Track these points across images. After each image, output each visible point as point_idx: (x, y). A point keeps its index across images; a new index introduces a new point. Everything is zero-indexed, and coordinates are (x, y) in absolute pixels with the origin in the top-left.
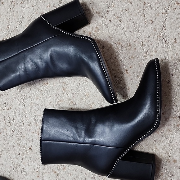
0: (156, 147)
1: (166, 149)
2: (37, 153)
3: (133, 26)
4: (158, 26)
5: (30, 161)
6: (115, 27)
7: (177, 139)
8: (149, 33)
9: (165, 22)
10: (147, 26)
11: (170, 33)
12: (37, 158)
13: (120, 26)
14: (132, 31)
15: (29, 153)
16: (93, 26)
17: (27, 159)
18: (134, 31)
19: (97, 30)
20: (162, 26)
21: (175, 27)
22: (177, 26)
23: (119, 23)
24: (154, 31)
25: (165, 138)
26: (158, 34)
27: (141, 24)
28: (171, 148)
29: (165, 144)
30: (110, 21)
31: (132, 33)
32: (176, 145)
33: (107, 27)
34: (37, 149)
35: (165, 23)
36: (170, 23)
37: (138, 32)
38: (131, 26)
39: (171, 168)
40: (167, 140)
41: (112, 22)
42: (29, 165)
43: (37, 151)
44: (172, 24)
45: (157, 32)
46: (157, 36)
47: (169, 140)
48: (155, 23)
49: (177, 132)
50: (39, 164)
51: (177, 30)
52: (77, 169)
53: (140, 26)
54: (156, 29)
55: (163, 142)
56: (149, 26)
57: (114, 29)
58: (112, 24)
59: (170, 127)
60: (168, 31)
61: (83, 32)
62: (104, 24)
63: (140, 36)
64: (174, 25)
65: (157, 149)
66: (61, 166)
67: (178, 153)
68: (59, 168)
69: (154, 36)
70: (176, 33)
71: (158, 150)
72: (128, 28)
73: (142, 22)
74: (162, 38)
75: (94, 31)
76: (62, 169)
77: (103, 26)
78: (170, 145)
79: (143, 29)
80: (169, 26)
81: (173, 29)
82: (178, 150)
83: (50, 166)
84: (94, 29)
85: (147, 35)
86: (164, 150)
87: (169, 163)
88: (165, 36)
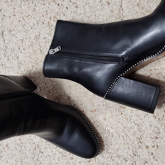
0: (126, 135)
1: (137, 135)
2: (14, 150)
3: (90, 10)
4: (115, 7)
5: (8, 158)
6: (73, 14)
7: (146, 124)
8: (106, 16)
9: (122, 1)
10: (104, 8)
11: (128, 13)
12: (14, 155)
13: (77, 12)
14: (89, 16)
15: (6, 151)
16: (51, 16)
17: (5, 157)
18: (91, 16)
19: (55, 19)
20: (119, 7)
21: (133, 6)
22: (135, 4)
23: (76, 9)
24: (111, 13)
25: (134, 124)
26: (116, 16)
27: (98, 7)
28: (142, 134)
29: (135, 130)
30: (67, 8)
31: (90, 18)
32: (146, 131)
33: (65, 15)
34: (13, 146)
35: (122, 3)
36: (127, 2)
37: (96, 16)
38: (88, 11)
39: (144, 155)
40: (137, 126)
41: (69, 9)
42: (8, 162)
43: (13, 148)
44: (129, 2)
45: (115, 13)
46: (115, 18)
47: (138, 125)
48: (112, 4)
49: (146, 117)
50: (17, 161)
51: (135, 9)
52: (53, 163)
53: (97, 9)
54: (113, 11)
55: (132, 129)
56: (106, 8)
57: (72, 16)
58: (69, 12)
59: (138, 112)
60: (126, 10)
61: (42, 23)
62: (61, 12)
63: (98, 20)
64: (131, 3)
65: (127, 136)
66: (37, 161)
67: (149, 139)
68: (35, 163)
69: (112, 19)
70: (134, 12)
71: (129, 137)
72: (85, 13)
73: (98, 6)
74: (120, 19)
75: (52, 20)
76: (38, 163)
77: (60, 14)
78: (140, 131)
79: (100, 12)
80: (127, 6)
81: (131, 8)
82: (148, 135)
83: (27, 162)
84: (52, 19)
85: (105, 18)
86: (134, 137)
87: (141, 150)
88: (123, 16)
